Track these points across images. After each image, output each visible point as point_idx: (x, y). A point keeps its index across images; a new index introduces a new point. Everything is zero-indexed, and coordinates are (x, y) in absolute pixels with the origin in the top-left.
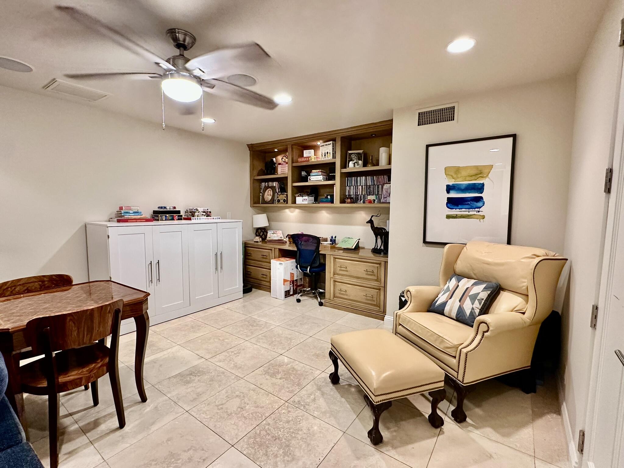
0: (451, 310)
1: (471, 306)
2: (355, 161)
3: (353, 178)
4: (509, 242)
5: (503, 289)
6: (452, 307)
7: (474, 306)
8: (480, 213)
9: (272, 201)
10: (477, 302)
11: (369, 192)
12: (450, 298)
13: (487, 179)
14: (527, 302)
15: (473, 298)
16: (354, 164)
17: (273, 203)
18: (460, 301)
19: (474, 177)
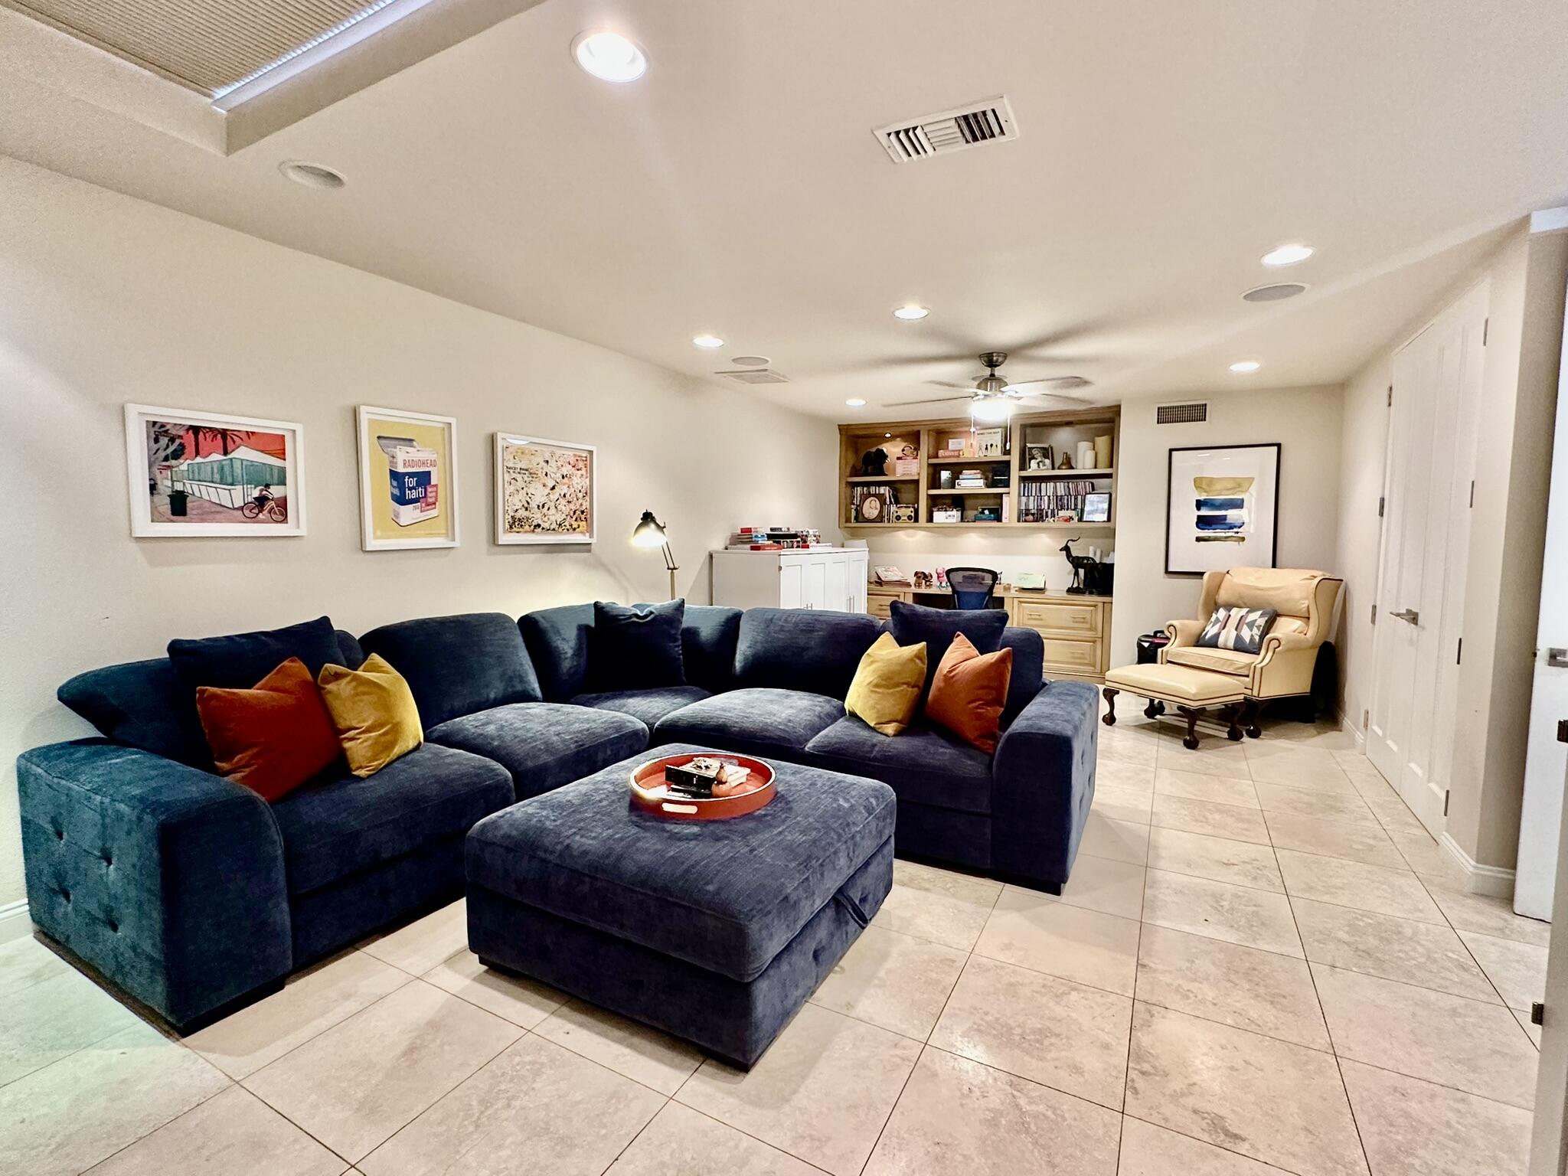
0: (1226, 640)
1: (1250, 633)
2: (1039, 459)
3: (1034, 484)
4: (1274, 566)
5: (1279, 615)
6: (1228, 637)
7: (1253, 633)
8: (1239, 535)
9: (880, 518)
10: (1255, 629)
11: (1061, 506)
12: (1224, 628)
13: (1248, 494)
14: (1308, 624)
15: (1251, 625)
16: (1038, 463)
17: (882, 522)
18: (1236, 629)
19: (1231, 492)
